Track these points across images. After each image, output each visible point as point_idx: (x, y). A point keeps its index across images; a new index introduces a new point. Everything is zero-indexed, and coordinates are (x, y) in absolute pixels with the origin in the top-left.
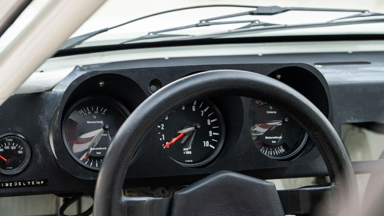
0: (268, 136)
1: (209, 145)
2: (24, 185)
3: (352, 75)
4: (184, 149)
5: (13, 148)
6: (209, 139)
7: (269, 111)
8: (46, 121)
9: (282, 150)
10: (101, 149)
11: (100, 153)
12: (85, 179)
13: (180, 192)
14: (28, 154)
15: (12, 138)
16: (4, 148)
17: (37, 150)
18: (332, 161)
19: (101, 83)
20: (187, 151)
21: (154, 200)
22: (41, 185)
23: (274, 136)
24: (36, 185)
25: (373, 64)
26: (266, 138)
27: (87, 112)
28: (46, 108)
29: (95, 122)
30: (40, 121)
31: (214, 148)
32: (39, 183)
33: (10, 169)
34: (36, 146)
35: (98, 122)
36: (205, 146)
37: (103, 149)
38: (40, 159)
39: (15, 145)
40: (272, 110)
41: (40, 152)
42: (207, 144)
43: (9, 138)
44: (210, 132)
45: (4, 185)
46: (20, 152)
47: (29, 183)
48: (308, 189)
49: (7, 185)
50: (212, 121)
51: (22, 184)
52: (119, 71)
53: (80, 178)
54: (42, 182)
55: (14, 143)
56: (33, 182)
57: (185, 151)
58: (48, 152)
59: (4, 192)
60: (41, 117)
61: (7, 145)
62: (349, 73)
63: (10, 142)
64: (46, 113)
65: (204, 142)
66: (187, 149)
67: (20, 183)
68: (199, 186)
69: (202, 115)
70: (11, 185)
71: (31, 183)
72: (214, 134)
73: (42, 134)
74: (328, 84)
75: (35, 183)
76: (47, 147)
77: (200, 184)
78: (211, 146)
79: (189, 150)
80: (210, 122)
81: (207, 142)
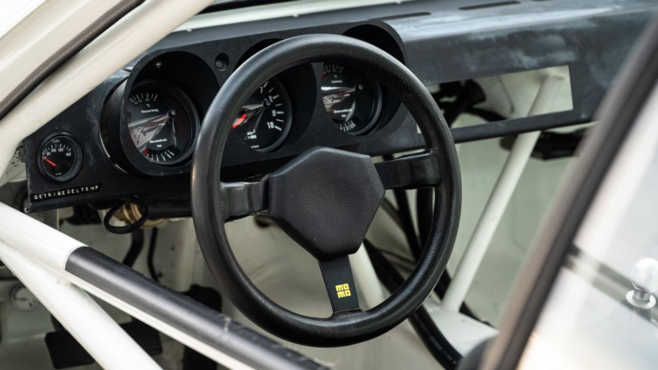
0: (337, 110)
1: (274, 126)
2: (78, 192)
3: (415, 29)
4: (248, 134)
5: (61, 150)
6: (273, 119)
7: (334, 80)
8: (95, 115)
9: (353, 125)
10: (160, 141)
11: (160, 146)
12: (155, 175)
13: (276, 174)
14: (79, 155)
15: (58, 139)
16: (50, 151)
17: (88, 151)
18: (428, 125)
19: (158, 64)
20: (251, 135)
21: (251, 185)
22: (95, 190)
23: (343, 109)
24: (90, 191)
25: (433, 14)
26: (335, 112)
27: (137, 100)
28: (93, 99)
29: (149, 111)
30: (88, 116)
31: (280, 129)
32: (93, 188)
33: (60, 176)
34: (87, 145)
35: (153, 111)
36: (270, 128)
37: (163, 140)
38: (92, 161)
39: (62, 147)
40: (337, 79)
41: (91, 152)
42: (271, 125)
43: (56, 139)
44: (274, 112)
45: (57, 194)
46: (68, 154)
47: (82, 189)
48: (406, 158)
49: (59, 194)
50: (274, 98)
51: (75, 191)
52: (183, 47)
53: (150, 174)
54: (97, 187)
55: (61, 145)
56: (87, 188)
57: (249, 135)
58: (100, 151)
59: (57, 202)
60: (88, 110)
61: (54, 148)
62: (412, 28)
63: (57, 143)
64: (94, 106)
65: (268, 123)
66: (251, 133)
67: (73, 190)
68: (295, 165)
69: (262, 92)
70: (64, 194)
71: (85, 190)
72: (278, 113)
73: (91, 131)
74: (403, 41)
75: (89, 189)
76: (98, 145)
77: (295, 163)
78: (276, 127)
79: (254, 134)
80: (272, 98)
81: (272, 123)
